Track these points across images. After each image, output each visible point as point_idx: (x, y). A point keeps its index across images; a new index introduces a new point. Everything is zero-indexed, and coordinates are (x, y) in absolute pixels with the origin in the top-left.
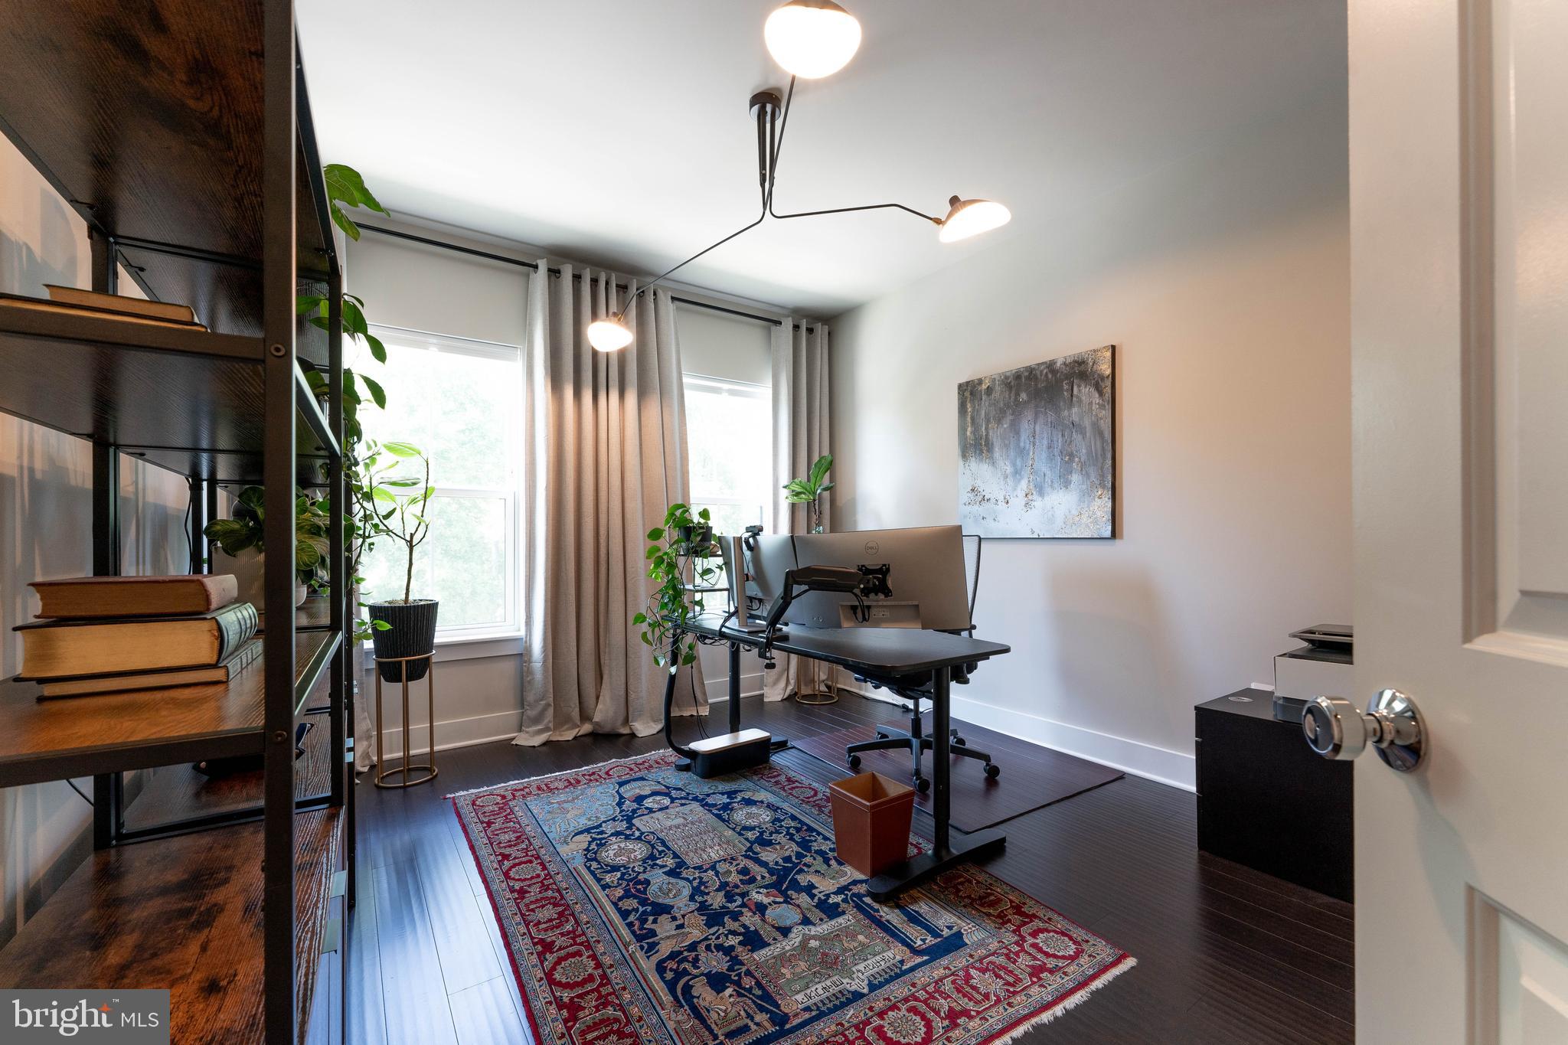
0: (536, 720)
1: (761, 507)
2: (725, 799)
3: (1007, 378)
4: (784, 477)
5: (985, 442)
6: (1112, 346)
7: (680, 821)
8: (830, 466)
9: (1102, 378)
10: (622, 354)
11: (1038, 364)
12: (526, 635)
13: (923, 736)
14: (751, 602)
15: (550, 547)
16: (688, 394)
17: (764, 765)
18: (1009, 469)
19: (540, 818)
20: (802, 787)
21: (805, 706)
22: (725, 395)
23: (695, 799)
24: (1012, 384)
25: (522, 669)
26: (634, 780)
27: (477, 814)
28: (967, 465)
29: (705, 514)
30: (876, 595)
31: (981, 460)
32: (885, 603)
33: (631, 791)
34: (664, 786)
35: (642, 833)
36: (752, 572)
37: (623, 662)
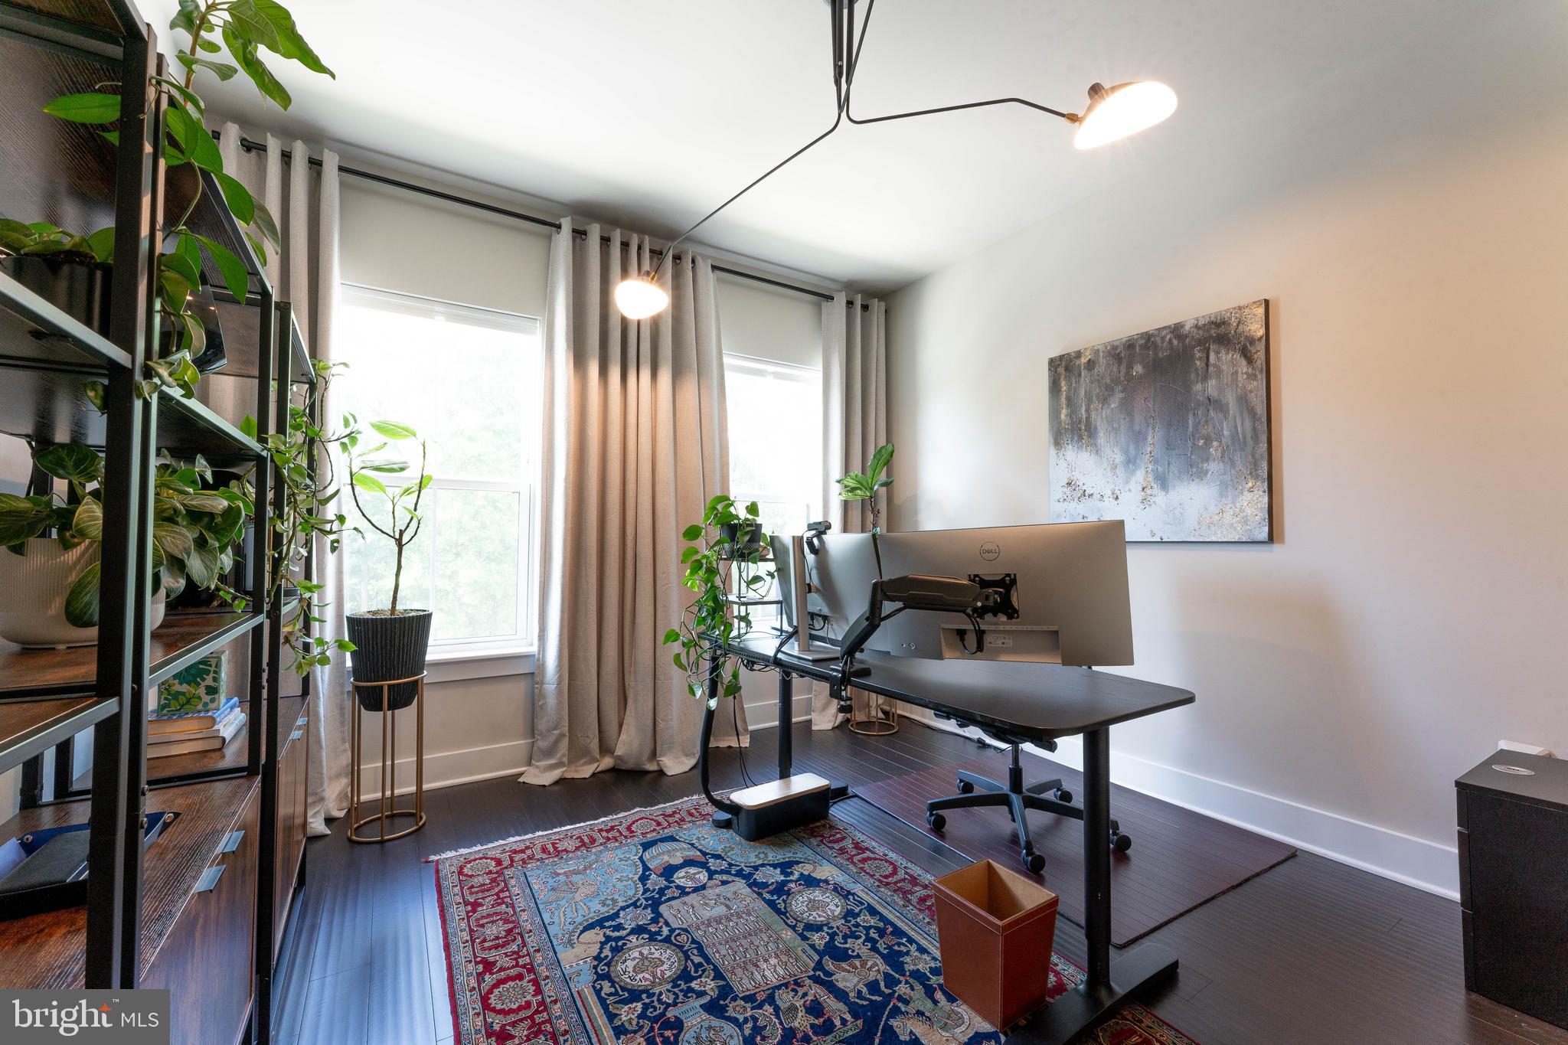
0: (549, 753)
1: (808, 506)
2: (777, 876)
3: (1114, 348)
4: (836, 471)
5: (1086, 426)
6: (1265, 300)
7: (721, 910)
8: (887, 458)
9: (1252, 341)
10: (655, 323)
11: (1159, 329)
12: (539, 651)
13: (1024, 790)
14: (812, 619)
15: (568, 548)
16: (730, 377)
17: (823, 822)
18: (1119, 458)
19: (541, 897)
20: (875, 859)
21: (860, 736)
22: (770, 378)
23: (740, 874)
24: (1123, 355)
25: (533, 694)
26: (663, 840)
27: (462, 888)
28: (1061, 455)
29: (753, 509)
30: (995, 615)
31: (1080, 448)
32: (1008, 628)
33: (660, 856)
34: (700, 851)
35: (672, 931)
36: (815, 581)
37: (650, 684)
